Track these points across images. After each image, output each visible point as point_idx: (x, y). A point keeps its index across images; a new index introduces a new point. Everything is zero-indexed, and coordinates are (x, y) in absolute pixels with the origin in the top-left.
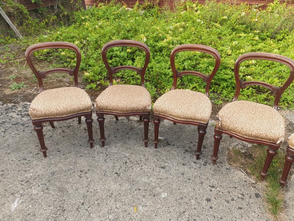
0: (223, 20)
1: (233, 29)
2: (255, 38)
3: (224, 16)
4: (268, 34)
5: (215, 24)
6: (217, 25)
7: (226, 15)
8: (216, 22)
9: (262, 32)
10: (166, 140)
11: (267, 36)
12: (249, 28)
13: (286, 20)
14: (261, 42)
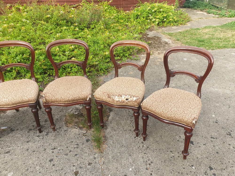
0: (48, 18)
1: (58, 24)
2: (76, 29)
3: (47, 15)
4: (85, 25)
5: (41, 22)
6: (43, 22)
7: (49, 14)
8: (41, 20)
9: (80, 24)
10: (10, 127)
11: (85, 27)
12: (69, 22)
13: (92, 14)
14: (81, 32)
